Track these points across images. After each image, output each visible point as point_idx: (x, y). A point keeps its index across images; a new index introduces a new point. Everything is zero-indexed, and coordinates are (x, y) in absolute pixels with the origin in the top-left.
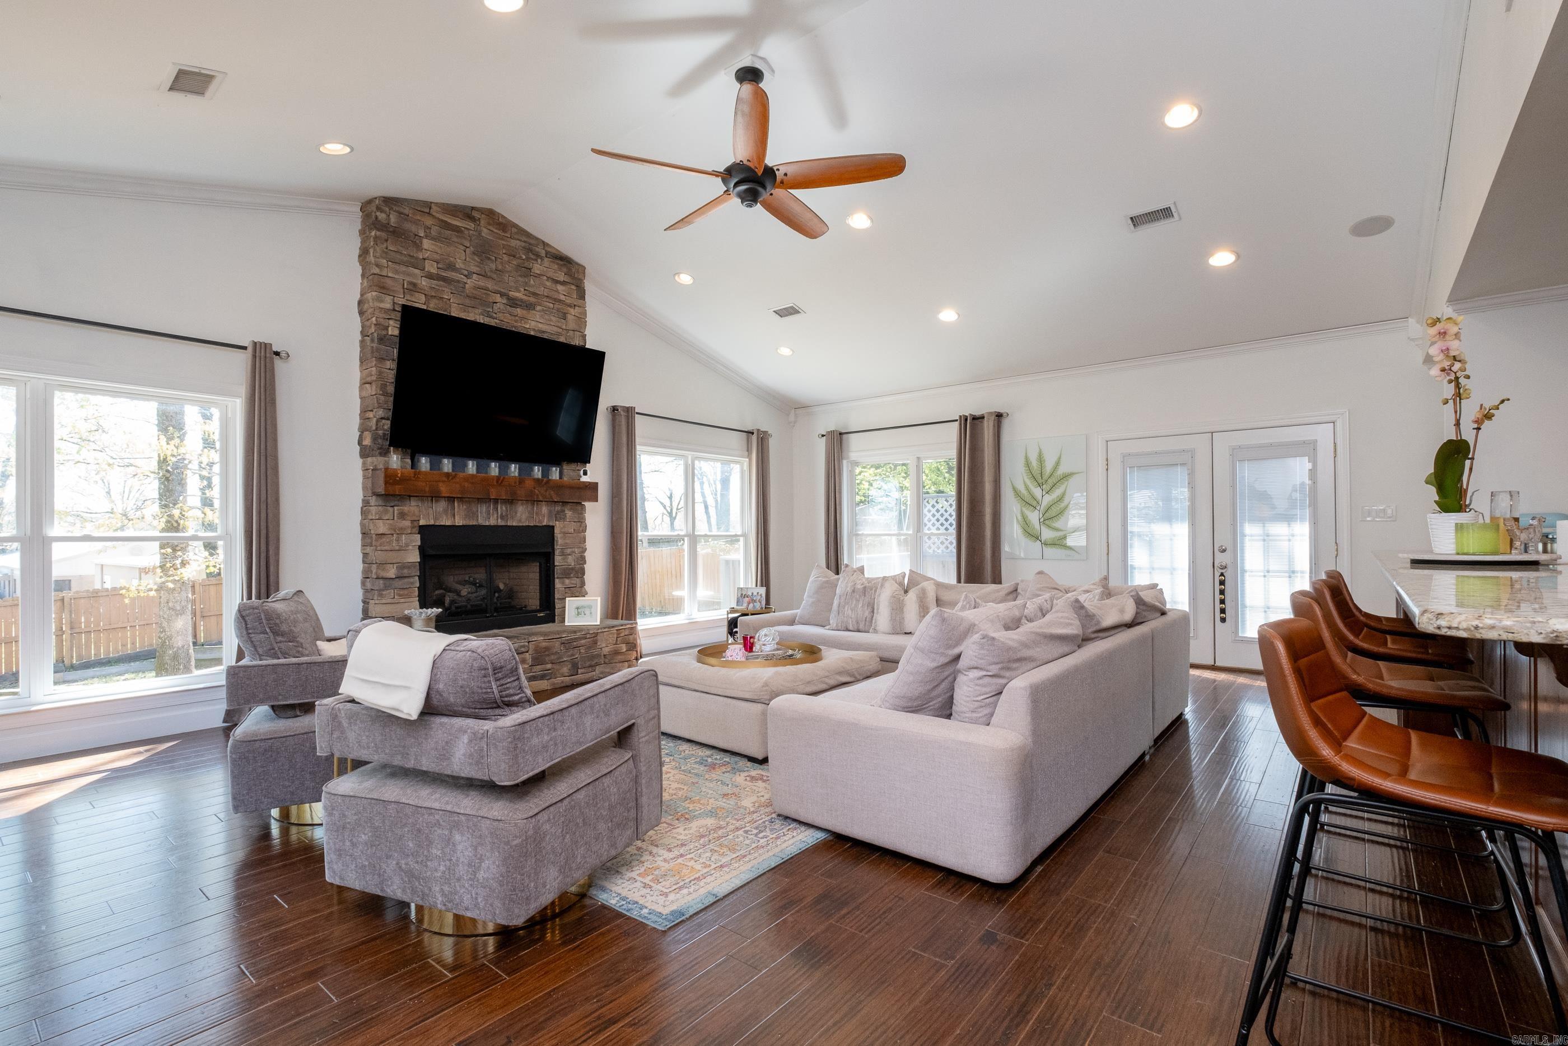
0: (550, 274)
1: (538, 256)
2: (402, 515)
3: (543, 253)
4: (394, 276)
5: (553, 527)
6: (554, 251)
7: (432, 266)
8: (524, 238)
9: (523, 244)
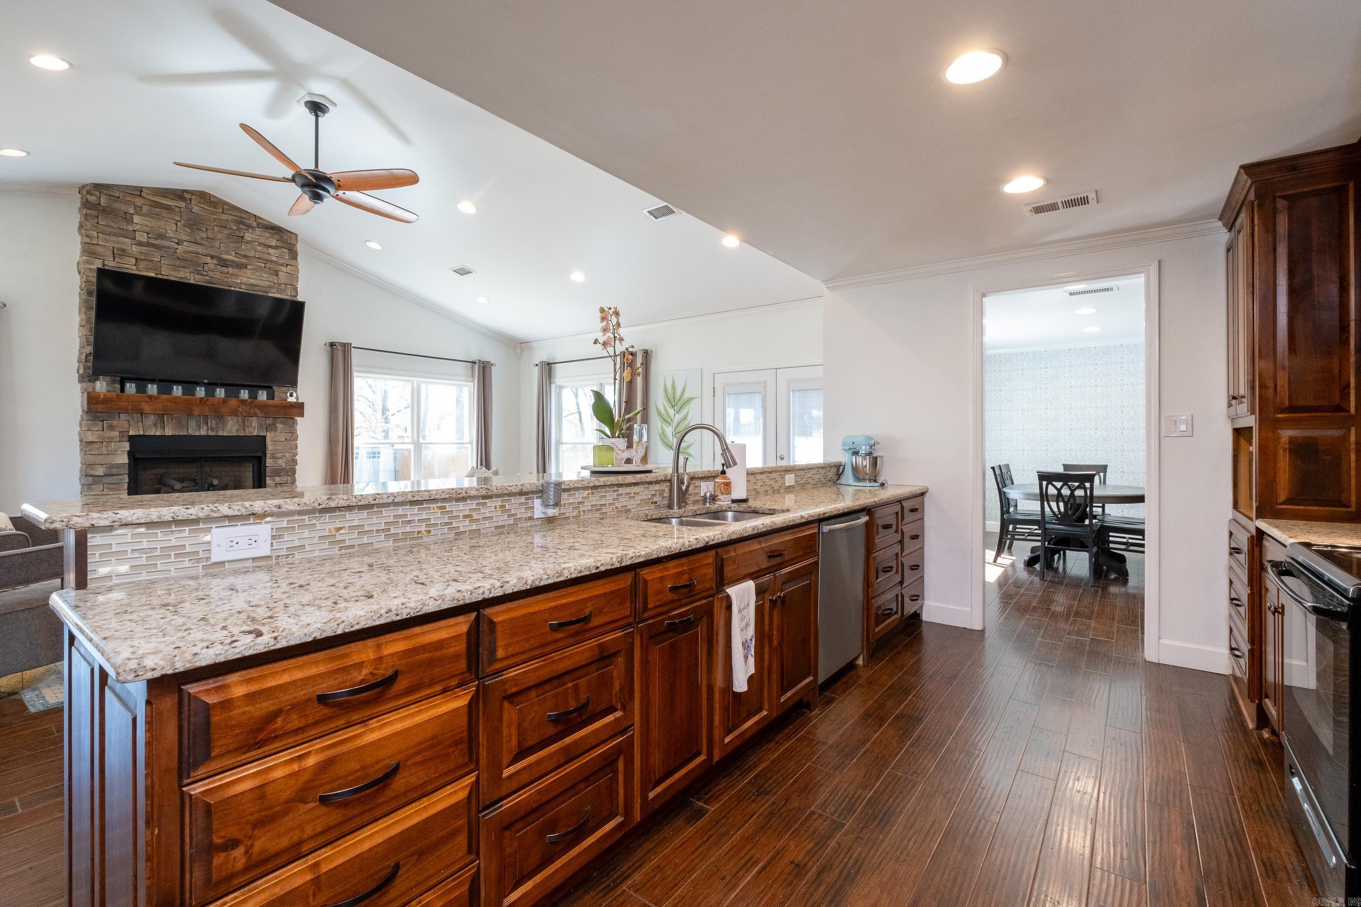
0: (262, 240)
1: (249, 226)
2: (112, 428)
3: (255, 224)
4: (104, 244)
5: (265, 437)
6: (266, 223)
7: (142, 236)
8: (236, 213)
9: (234, 218)
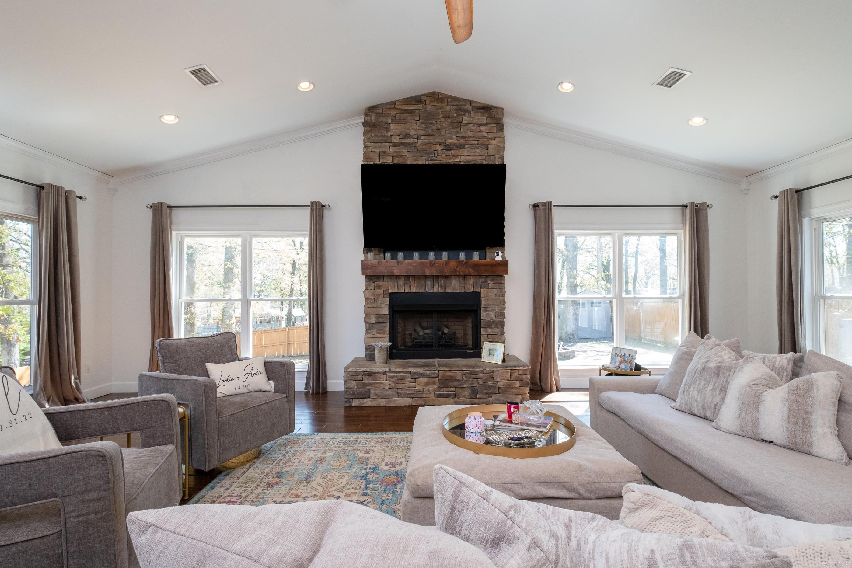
0: (476, 121)
1: (466, 111)
2: (379, 287)
3: (470, 108)
4: (374, 150)
5: (480, 293)
6: (478, 105)
7: (396, 138)
8: (456, 103)
9: (455, 107)
